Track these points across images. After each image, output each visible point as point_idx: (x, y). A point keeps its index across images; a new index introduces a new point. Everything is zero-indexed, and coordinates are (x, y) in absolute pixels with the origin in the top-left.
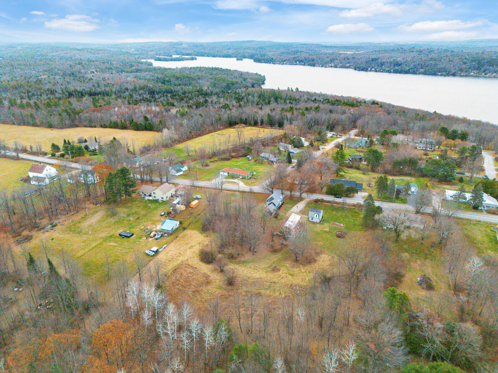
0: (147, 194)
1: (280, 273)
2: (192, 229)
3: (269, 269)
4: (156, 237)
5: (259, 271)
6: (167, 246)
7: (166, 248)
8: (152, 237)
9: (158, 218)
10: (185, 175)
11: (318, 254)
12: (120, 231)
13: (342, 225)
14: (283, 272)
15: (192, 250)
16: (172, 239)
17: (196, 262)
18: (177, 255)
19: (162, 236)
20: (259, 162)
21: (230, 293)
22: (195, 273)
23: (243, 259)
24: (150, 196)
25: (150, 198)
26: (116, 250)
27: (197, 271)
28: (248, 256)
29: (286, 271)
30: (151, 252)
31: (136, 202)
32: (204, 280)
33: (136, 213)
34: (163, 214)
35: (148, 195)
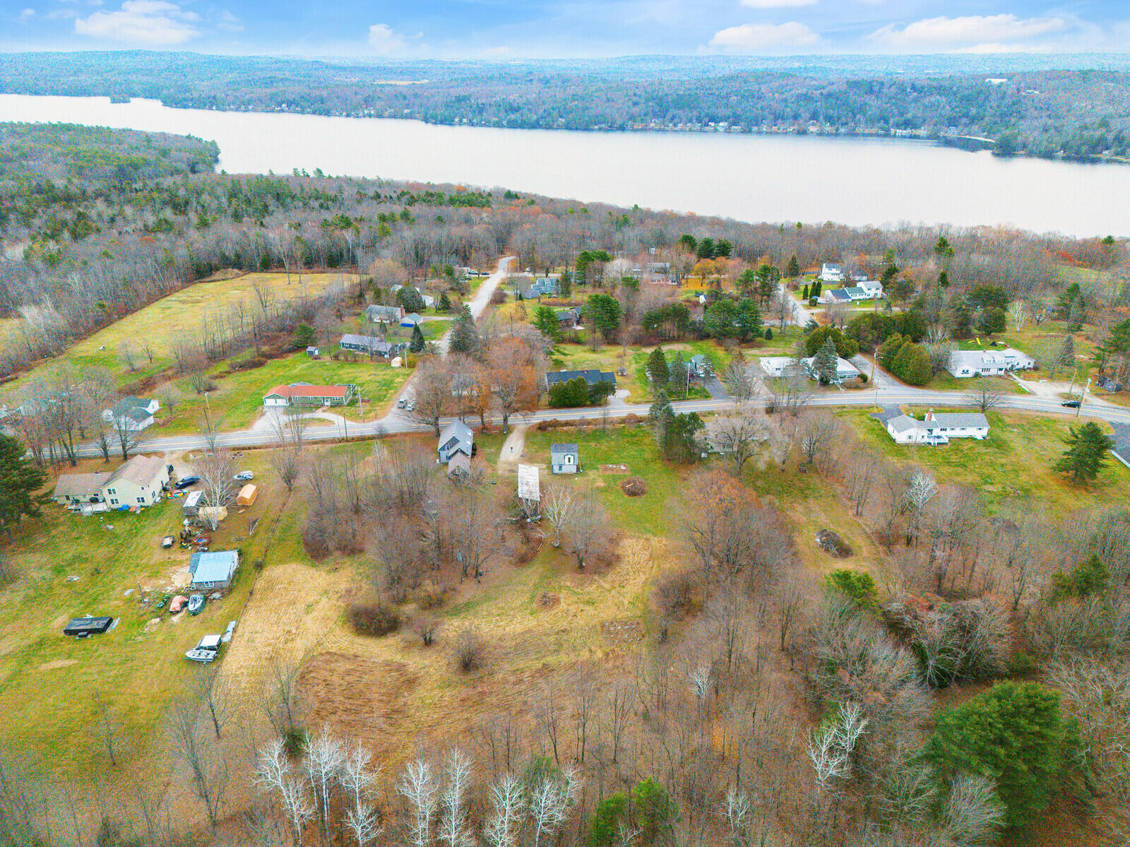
0: (81, 499)
1: (563, 605)
2: (281, 562)
3: (534, 605)
4: (191, 607)
5: (514, 616)
6: (238, 622)
7: (240, 630)
8: (178, 612)
9: (158, 556)
10: (163, 425)
11: (614, 541)
12: (61, 621)
13: (623, 468)
14: (566, 603)
15: (315, 614)
16: (240, 601)
17: (346, 641)
18: (282, 639)
19: (206, 599)
20: (347, 360)
21: (479, 689)
22: (360, 668)
23: (460, 600)
24: (94, 501)
25: (100, 507)
26: (85, 677)
27: (363, 661)
28: (468, 591)
29: (574, 599)
30: (204, 652)
31: (61, 528)
32: (398, 679)
33: (77, 558)
34: (168, 541)
35: (88, 498)
